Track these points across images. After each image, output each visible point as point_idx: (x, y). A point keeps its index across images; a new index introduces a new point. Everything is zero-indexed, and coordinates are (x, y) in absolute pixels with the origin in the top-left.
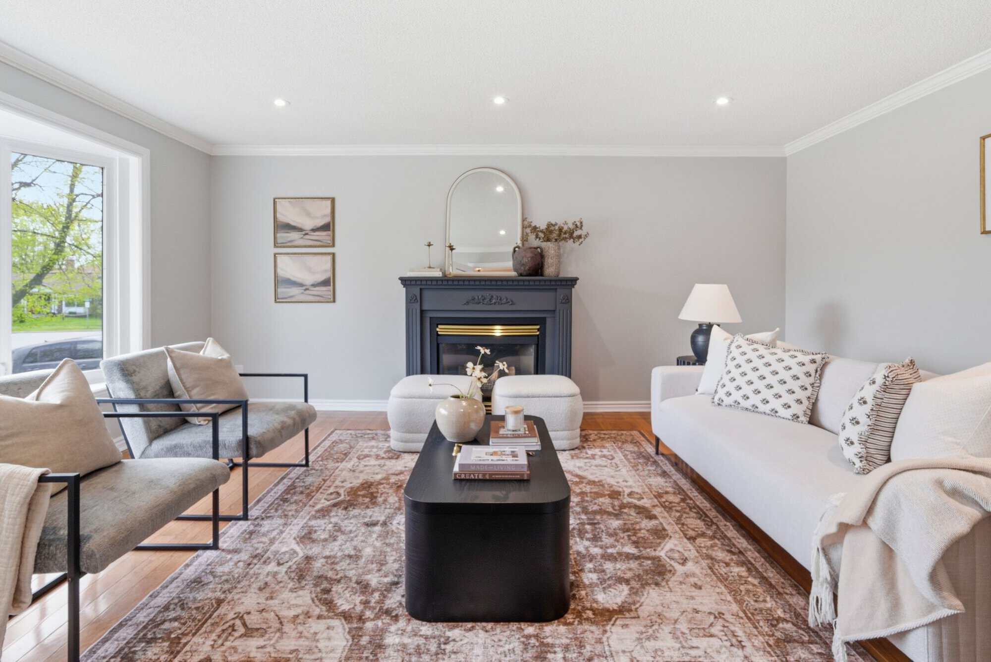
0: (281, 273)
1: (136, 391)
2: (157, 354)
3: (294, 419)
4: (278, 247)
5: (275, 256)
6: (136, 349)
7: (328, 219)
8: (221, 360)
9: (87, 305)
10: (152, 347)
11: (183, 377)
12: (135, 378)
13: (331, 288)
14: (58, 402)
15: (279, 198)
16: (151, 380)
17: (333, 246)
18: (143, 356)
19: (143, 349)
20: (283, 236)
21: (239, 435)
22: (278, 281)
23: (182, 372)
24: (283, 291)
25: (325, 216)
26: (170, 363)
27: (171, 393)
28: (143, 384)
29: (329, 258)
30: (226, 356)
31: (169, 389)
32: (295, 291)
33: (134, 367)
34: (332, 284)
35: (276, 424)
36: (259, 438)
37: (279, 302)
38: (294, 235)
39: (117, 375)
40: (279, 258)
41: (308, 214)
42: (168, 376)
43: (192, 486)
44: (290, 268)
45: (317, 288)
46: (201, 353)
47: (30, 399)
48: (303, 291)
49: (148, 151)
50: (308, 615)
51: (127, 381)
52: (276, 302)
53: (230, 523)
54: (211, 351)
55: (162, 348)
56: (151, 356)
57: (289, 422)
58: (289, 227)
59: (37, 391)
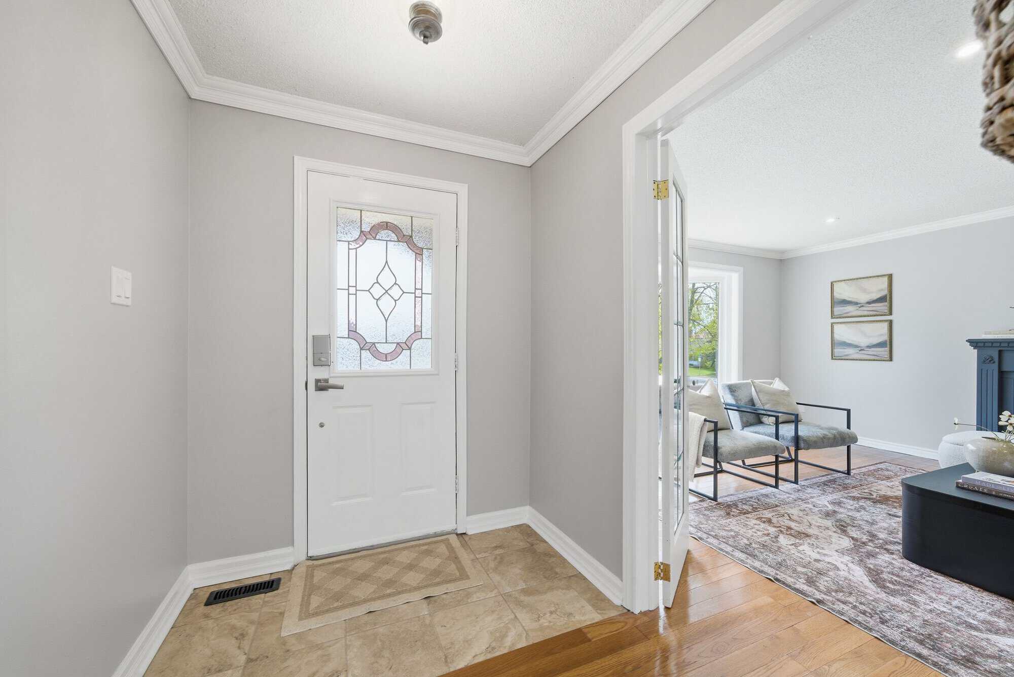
0: (837, 337)
1: (736, 400)
2: (747, 384)
3: (835, 436)
4: (834, 318)
5: (832, 325)
6: (734, 380)
7: (885, 292)
8: (783, 391)
9: (700, 360)
10: (743, 380)
11: (760, 396)
12: (736, 394)
13: (888, 349)
14: (708, 395)
15: (836, 282)
16: (743, 397)
17: (891, 314)
18: (739, 384)
19: (739, 380)
20: (838, 310)
21: (793, 433)
22: (834, 344)
23: (759, 394)
24: (838, 351)
25: (882, 290)
26: (753, 389)
27: (753, 405)
28: (740, 398)
29: (886, 325)
30: (787, 389)
31: (752, 402)
32: (850, 351)
33: (735, 388)
34: (888, 346)
35: (820, 434)
36: (806, 438)
37: (836, 359)
38: (850, 309)
39: (727, 391)
40: (835, 326)
41: (864, 291)
42: (752, 395)
43: (764, 446)
44: (844, 333)
45: (873, 349)
46: (772, 386)
47: (698, 392)
48: (858, 351)
49: (741, 269)
50: (828, 528)
51: (732, 395)
52: (832, 359)
53: (787, 483)
54: (778, 385)
55: (749, 381)
56: (744, 384)
57: (830, 435)
58: (845, 302)
59: (700, 390)
